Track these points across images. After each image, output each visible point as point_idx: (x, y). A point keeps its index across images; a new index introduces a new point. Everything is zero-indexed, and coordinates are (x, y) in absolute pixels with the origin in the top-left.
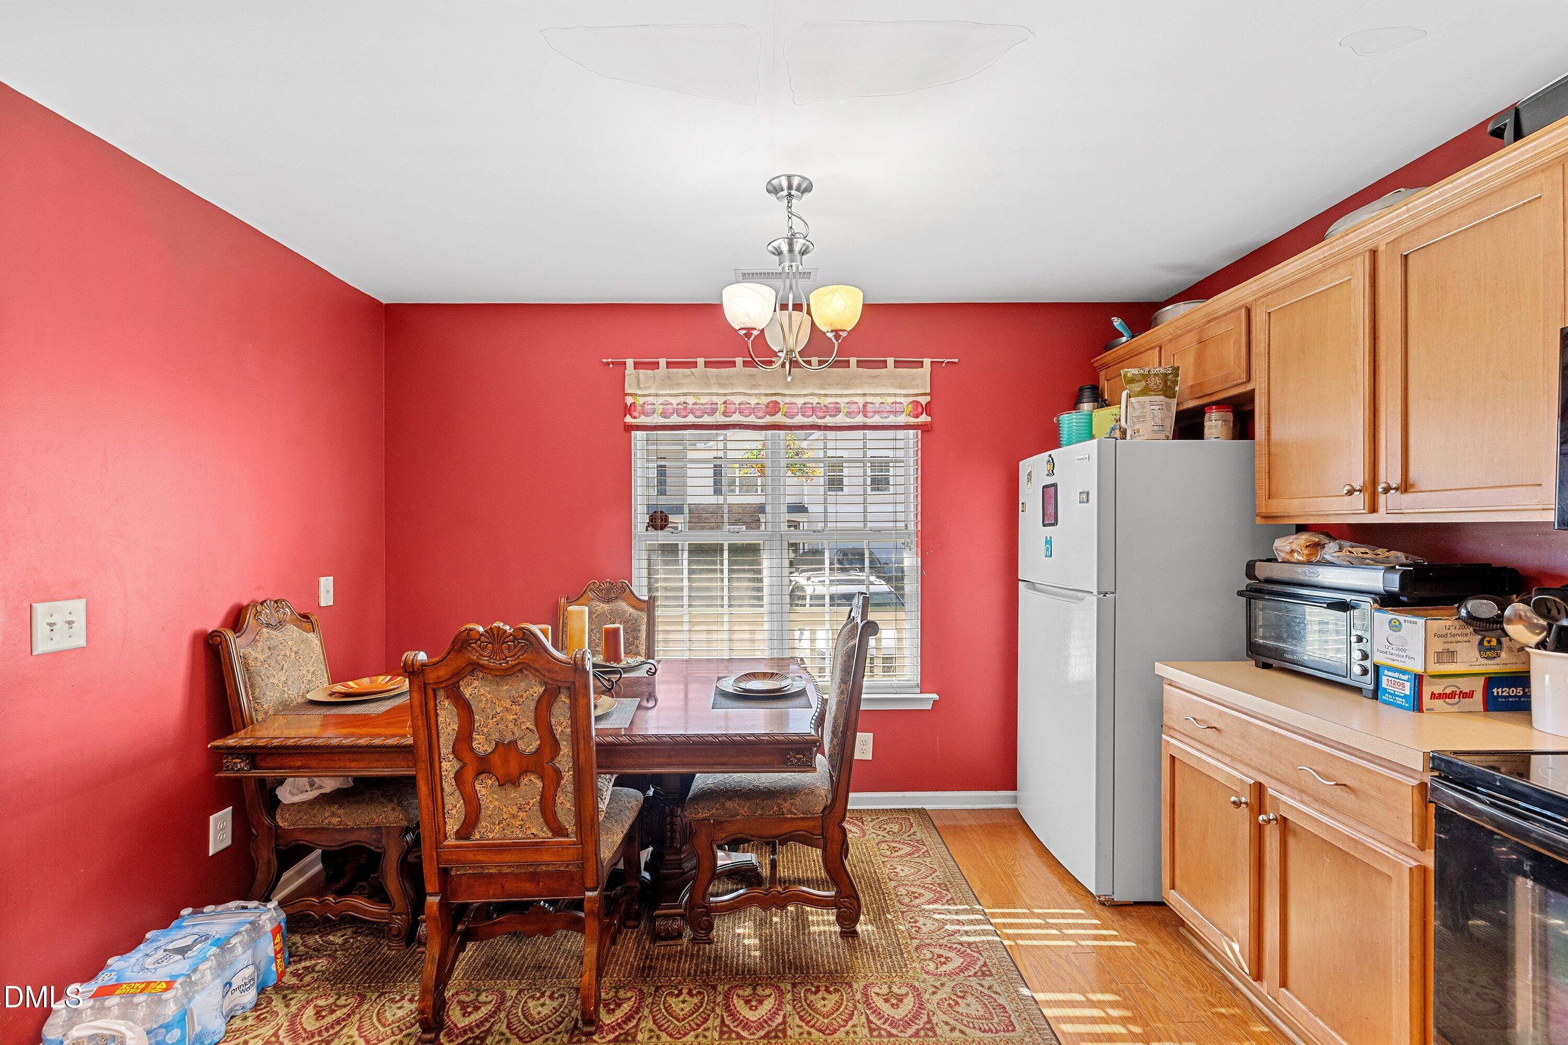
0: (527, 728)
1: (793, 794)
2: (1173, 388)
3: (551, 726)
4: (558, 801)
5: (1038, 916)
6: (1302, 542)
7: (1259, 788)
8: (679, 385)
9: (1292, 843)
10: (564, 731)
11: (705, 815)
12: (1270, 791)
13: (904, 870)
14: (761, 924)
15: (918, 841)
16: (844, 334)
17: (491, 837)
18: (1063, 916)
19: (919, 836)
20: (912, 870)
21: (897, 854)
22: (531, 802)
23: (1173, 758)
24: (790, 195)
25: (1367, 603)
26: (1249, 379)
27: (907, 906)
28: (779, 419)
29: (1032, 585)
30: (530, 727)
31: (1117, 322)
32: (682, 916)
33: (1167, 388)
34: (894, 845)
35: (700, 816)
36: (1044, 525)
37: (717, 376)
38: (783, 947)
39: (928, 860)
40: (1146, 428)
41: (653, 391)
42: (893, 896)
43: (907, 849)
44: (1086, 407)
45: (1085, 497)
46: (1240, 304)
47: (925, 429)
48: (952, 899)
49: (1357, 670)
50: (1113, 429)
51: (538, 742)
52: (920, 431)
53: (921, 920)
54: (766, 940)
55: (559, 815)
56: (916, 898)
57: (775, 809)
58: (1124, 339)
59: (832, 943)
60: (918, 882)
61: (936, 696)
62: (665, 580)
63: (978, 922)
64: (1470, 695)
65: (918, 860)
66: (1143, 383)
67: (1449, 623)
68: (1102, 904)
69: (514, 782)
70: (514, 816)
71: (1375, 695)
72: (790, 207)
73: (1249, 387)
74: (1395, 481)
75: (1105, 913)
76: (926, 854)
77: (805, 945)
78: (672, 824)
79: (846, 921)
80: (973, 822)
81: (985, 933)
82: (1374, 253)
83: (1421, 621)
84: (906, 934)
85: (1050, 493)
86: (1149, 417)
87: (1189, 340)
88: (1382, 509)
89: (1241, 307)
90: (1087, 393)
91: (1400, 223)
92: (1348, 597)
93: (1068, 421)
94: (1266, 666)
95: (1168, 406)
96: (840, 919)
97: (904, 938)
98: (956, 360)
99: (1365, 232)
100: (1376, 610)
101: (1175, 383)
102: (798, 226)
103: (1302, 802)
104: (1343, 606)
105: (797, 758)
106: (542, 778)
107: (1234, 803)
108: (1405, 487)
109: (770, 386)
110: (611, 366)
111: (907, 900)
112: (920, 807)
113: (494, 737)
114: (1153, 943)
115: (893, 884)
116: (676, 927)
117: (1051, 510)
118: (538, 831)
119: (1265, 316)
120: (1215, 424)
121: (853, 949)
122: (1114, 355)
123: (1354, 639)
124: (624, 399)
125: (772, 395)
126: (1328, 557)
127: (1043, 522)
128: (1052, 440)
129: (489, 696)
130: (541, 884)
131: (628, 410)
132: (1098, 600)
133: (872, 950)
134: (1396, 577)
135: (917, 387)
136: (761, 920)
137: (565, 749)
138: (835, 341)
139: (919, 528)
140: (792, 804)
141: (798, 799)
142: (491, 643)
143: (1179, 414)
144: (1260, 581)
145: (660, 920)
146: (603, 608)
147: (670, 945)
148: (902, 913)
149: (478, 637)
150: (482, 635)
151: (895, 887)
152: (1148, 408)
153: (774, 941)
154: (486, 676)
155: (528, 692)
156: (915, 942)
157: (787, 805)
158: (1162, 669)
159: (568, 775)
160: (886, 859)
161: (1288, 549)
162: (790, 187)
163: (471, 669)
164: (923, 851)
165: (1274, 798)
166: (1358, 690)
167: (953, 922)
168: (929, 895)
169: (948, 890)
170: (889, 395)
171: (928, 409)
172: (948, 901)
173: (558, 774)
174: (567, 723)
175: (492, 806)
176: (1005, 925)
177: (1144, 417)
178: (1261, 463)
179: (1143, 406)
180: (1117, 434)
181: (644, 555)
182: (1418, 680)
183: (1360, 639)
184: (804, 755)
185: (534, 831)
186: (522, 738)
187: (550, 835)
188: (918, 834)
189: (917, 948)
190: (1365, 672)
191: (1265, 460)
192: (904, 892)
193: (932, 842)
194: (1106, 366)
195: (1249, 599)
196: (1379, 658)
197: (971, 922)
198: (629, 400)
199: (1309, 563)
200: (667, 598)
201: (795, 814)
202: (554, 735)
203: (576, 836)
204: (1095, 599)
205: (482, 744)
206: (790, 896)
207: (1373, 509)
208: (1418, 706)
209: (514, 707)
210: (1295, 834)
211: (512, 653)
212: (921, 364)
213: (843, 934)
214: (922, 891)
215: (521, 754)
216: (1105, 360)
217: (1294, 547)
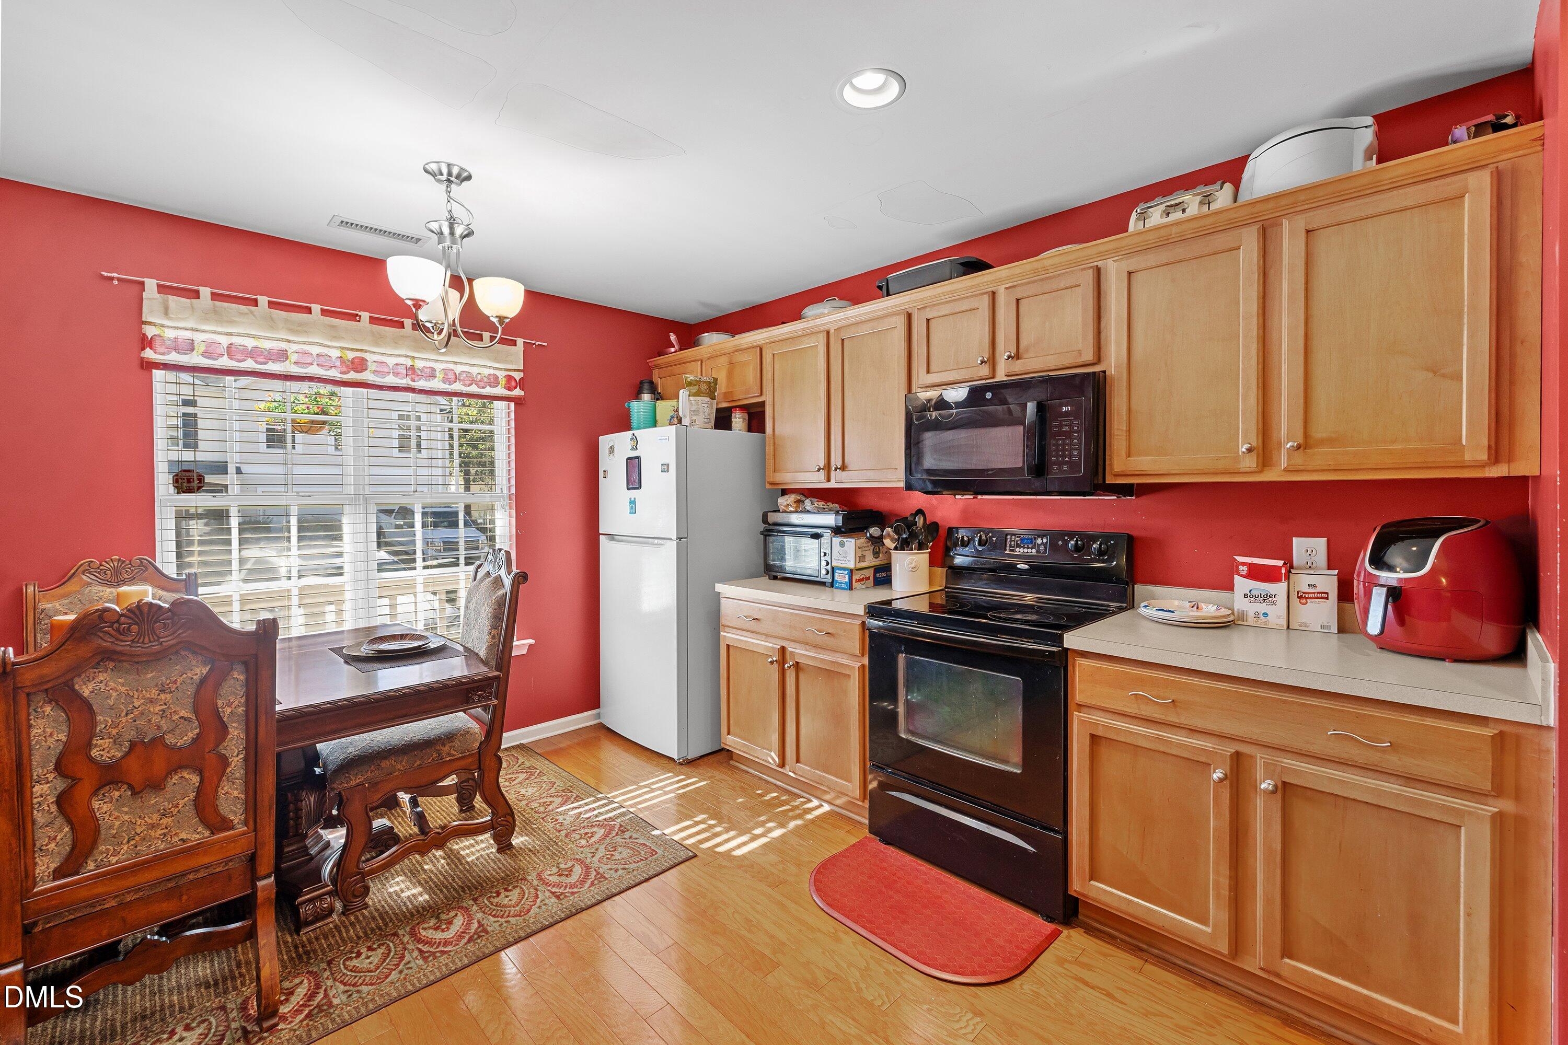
0: (181, 718)
1: (450, 738)
2: (714, 393)
3: (218, 708)
4: (221, 792)
5: (645, 786)
6: (793, 499)
7: (783, 649)
8: (231, 322)
9: (802, 676)
10: (235, 711)
11: (358, 781)
12: (790, 649)
13: (529, 791)
14: (413, 874)
15: (529, 768)
16: (507, 321)
17: (114, 861)
18: (661, 781)
19: (527, 764)
20: (535, 789)
21: (515, 782)
22: (181, 803)
23: (728, 646)
24: (449, 181)
25: (827, 534)
26: (761, 394)
27: (544, 813)
28: (367, 376)
29: (611, 537)
30: (185, 715)
31: (673, 337)
32: (329, 893)
33: (710, 390)
34: (509, 776)
35: (353, 783)
36: (628, 489)
37: (286, 321)
38: (447, 880)
39: (545, 778)
40: (700, 419)
41: (190, 324)
42: (529, 811)
43: (522, 776)
44: (646, 397)
45: (665, 468)
46: (756, 344)
47: (518, 401)
48: (577, 796)
49: (824, 572)
50: (672, 417)
51: (198, 730)
52: (512, 405)
53: (561, 819)
54: (427, 882)
55: (220, 808)
56: (548, 805)
57: (435, 755)
58: (673, 350)
59: (493, 860)
60: (545, 795)
61: (532, 641)
62: (201, 553)
63: (606, 805)
64: (868, 579)
65: (536, 780)
66: (697, 387)
67: (863, 540)
68: (681, 764)
69: (157, 785)
70: (153, 826)
71: (832, 585)
72: (450, 192)
73: (761, 399)
74: (839, 465)
75: (685, 769)
76: (541, 774)
77: (468, 871)
78: (298, 809)
79: (502, 837)
80: (569, 743)
81: (614, 809)
82: (828, 333)
83: (853, 540)
84: (553, 830)
85: (634, 465)
86: (701, 412)
87: (723, 361)
88: (833, 480)
89: (756, 347)
90: (646, 386)
91: (841, 320)
92: (819, 531)
93: (639, 407)
94: (775, 578)
95: (712, 404)
96: (496, 838)
97: (553, 833)
98: (546, 344)
99: (825, 320)
100: (834, 536)
101: (715, 389)
102: (458, 212)
103: (806, 650)
104: (816, 536)
105: (478, 695)
106: (200, 772)
107: (771, 662)
108: (843, 468)
109: (356, 341)
110: (116, 282)
111: (542, 809)
112: (518, 743)
113: (127, 737)
114: (718, 775)
115: (524, 803)
116: (325, 906)
117: (635, 476)
118: (194, 833)
119: (771, 356)
120: (738, 420)
121: (513, 856)
122: (667, 360)
123: (822, 554)
124: (141, 329)
125: (357, 350)
126: (808, 508)
127: (627, 486)
128: (623, 423)
129: (123, 689)
130: (185, 898)
131: (146, 342)
132: (677, 543)
133: (530, 850)
134: (841, 518)
135: (511, 362)
136: (411, 871)
137: (236, 732)
138: (498, 325)
139: (513, 491)
140: (451, 747)
141: (457, 741)
142: (137, 624)
143: (717, 409)
144: (770, 524)
145: (304, 906)
146: (111, 593)
147: (319, 927)
148: (543, 818)
149: (116, 618)
150: (122, 615)
151: (527, 805)
152: (701, 405)
153: (435, 880)
154: (118, 665)
155: (185, 676)
156: (563, 833)
157: (446, 749)
158: (719, 587)
159: (236, 761)
160: (508, 789)
161: (785, 504)
162: (450, 174)
163: (99, 658)
164: (536, 773)
165: (792, 653)
166: (823, 584)
167: (586, 812)
168: (558, 801)
169: (571, 792)
170: (486, 367)
171: (521, 384)
172: (575, 799)
173: (224, 762)
174: (240, 702)
175: (117, 823)
176: (625, 800)
177: (698, 411)
178: (769, 449)
179: (697, 403)
180: (676, 421)
181: (172, 524)
182: (851, 571)
183: (825, 554)
184: (485, 692)
185: (183, 836)
186: (172, 731)
187: (207, 833)
188: (526, 763)
189: (566, 836)
190: (828, 572)
191: (772, 447)
192: (536, 805)
193: (541, 764)
194: (659, 367)
195: (766, 536)
196: (835, 564)
197: (602, 806)
198: (150, 331)
199: (796, 512)
200: (207, 574)
201: (454, 755)
202: (220, 719)
203: (246, 823)
204: (675, 543)
205: (107, 750)
206: (449, 833)
207: (829, 480)
208: (851, 588)
209: (163, 696)
210: (803, 670)
211: (168, 633)
212: (514, 343)
213: (500, 850)
214: (551, 799)
215: (172, 749)
216: (659, 362)
217: (789, 502)
